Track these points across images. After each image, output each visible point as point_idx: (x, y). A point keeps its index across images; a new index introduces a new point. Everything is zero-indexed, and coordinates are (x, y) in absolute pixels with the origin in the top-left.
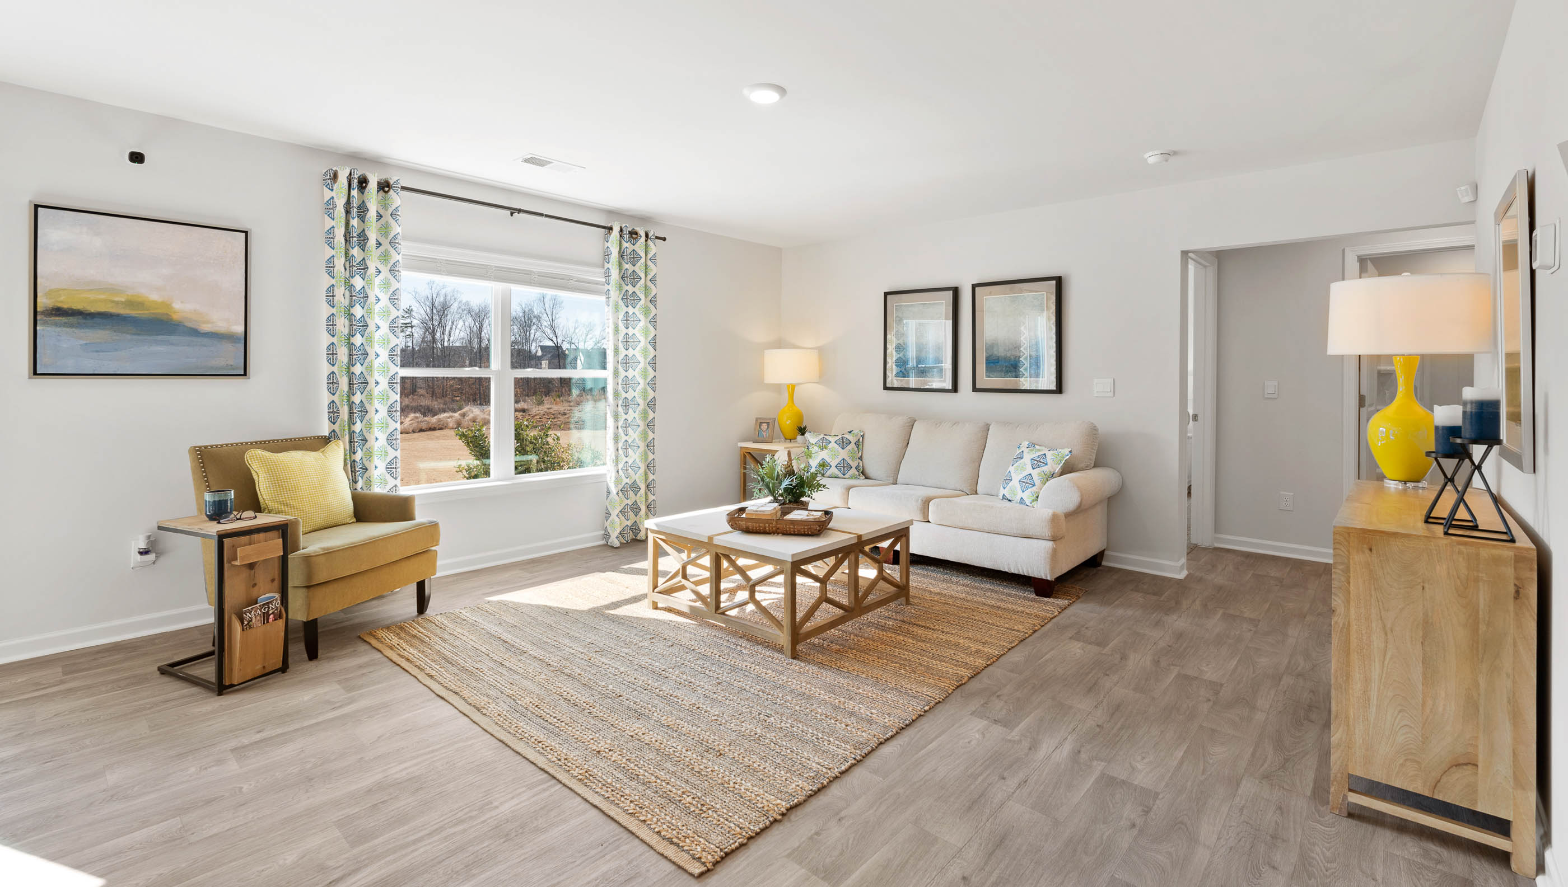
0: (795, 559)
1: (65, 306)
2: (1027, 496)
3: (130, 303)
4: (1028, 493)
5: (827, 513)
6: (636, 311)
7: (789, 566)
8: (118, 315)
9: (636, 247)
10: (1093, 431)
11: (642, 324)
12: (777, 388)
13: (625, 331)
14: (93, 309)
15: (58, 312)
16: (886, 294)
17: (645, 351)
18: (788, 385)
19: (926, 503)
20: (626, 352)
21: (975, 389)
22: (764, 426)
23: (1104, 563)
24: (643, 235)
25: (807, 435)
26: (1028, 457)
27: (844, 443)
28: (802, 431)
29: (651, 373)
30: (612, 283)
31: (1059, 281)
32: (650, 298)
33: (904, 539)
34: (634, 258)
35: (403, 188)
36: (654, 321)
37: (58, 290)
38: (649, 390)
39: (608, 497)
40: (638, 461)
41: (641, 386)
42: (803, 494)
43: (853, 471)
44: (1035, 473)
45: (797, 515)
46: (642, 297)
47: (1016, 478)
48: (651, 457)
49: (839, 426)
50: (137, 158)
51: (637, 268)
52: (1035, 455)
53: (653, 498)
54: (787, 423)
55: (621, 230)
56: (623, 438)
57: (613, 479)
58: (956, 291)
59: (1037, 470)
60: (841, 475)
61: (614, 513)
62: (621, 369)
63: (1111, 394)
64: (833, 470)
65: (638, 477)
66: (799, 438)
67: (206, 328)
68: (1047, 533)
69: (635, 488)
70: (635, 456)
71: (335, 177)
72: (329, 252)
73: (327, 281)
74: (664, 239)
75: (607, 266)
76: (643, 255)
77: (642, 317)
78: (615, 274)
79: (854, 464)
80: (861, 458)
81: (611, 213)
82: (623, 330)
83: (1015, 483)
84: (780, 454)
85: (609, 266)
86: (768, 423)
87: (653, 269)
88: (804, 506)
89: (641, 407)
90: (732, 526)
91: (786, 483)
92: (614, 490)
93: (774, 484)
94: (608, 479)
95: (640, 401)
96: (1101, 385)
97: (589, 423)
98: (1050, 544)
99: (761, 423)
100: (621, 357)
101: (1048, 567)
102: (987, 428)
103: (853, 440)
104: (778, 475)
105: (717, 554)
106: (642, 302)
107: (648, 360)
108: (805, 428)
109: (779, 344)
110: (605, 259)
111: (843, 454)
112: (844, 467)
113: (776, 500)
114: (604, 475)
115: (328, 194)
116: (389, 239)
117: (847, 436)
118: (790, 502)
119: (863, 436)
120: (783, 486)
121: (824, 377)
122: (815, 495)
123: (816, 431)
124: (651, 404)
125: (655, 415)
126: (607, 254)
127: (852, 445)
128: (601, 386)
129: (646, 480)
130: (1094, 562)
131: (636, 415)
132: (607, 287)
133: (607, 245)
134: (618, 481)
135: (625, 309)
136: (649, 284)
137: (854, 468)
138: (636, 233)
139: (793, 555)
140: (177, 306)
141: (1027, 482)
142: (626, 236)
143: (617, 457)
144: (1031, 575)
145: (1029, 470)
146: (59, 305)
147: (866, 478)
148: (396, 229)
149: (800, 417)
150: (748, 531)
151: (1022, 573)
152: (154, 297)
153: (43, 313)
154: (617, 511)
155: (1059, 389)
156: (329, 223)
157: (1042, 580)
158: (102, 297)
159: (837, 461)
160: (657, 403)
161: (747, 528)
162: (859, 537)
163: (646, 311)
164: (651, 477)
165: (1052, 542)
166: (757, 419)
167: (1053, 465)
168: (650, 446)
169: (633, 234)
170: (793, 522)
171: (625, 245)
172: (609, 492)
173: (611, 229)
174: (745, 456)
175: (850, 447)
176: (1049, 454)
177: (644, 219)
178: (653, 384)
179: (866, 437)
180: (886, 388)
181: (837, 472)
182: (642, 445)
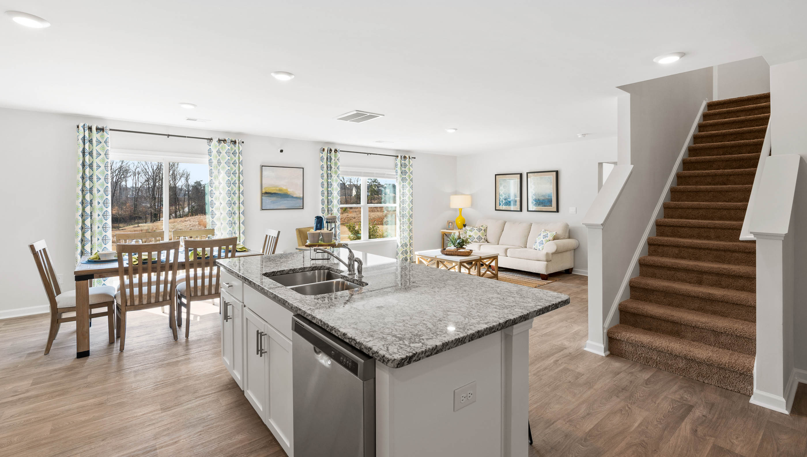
0: (461, 261)
1: (267, 191)
2: (541, 248)
3: (280, 190)
4: (541, 246)
5: (471, 250)
6: (406, 184)
7: (459, 263)
8: (277, 193)
9: (406, 162)
10: (567, 226)
11: (408, 188)
12: (455, 210)
13: (403, 191)
14: (273, 192)
15: (266, 193)
16: (496, 175)
17: (409, 198)
18: (459, 209)
19: (506, 250)
20: (403, 198)
21: (528, 211)
22: (451, 224)
23: (573, 273)
24: (408, 158)
25: (466, 227)
26: (542, 235)
27: (480, 230)
28: (465, 226)
29: (411, 205)
30: (398, 175)
31: (557, 172)
32: (410, 179)
33: (496, 260)
34: (405, 165)
35: (340, 151)
36: (412, 187)
37: (266, 187)
38: (411, 211)
39: (397, 247)
40: (407, 235)
41: (408, 210)
42: (464, 245)
43: (483, 240)
44: (543, 240)
45: (461, 250)
46: (408, 179)
47: (538, 241)
48: (411, 234)
49: (478, 224)
50: (282, 151)
51: (406, 169)
52: (545, 234)
53: (412, 248)
54: (459, 223)
55: (401, 157)
56: (402, 228)
57: (399, 241)
58: (521, 175)
59: (545, 239)
60: (478, 241)
61: (400, 253)
62: (401, 204)
63: (575, 213)
64: (476, 240)
65: (407, 241)
66: (464, 228)
67: (295, 196)
68: (544, 259)
69: (406, 245)
70: (406, 234)
71: (324, 150)
72: (322, 172)
73: (321, 180)
74: (415, 158)
75: (396, 169)
76: (408, 165)
77: (408, 186)
78: (399, 172)
79: (483, 238)
80: (486, 235)
81: (397, 151)
82: (402, 191)
83: (537, 243)
84: (456, 233)
85: (397, 169)
86: (452, 223)
87: (411, 169)
88: (464, 248)
89: (408, 217)
90: (442, 253)
91: (458, 241)
92: (400, 245)
93: (454, 241)
94: (398, 242)
95: (408, 215)
96: (572, 210)
97: (390, 223)
98: (546, 263)
99: (449, 223)
100: (401, 200)
101: (545, 270)
102: (531, 225)
103: (483, 229)
104: (456, 239)
105: (438, 261)
106: (408, 181)
107: (410, 201)
108: (466, 224)
109: (456, 193)
110: (395, 167)
111: (479, 234)
112: (479, 238)
113: (455, 246)
114: (396, 240)
115: (321, 155)
116: (337, 167)
117: (481, 228)
118: (460, 247)
119: (487, 228)
120: (457, 242)
121: (473, 205)
122: (467, 245)
123: (470, 226)
124: (411, 216)
125: (413, 220)
126: (396, 165)
127: (483, 231)
128: (394, 209)
129: (410, 242)
130: (568, 272)
131: (406, 220)
132: (396, 176)
133: (396, 162)
134: (401, 242)
135: (403, 184)
136: (410, 174)
137: (483, 239)
138: (406, 157)
139: (460, 260)
140: (289, 190)
141: (541, 243)
142: (403, 159)
143: (401, 234)
144: (540, 273)
145: (542, 239)
146: (266, 191)
147: (488, 243)
148: (339, 164)
149: (464, 221)
150: (447, 255)
151: (537, 272)
152: (284, 188)
153: (263, 194)
154: (401, 253)
155: (558, 211)
156: (322, 163)
157: (543, 274)
158: (274, 189)
159: (477, 236)
160: (413, 215)
161: (447, 254)
162: (481, 257)
163: (409, 184)
164: (411, 241)
165: (546, 262)
166: (448, 221)
167: (550, 237)
168: (411, 230)
169: (405, 157)
170: (460, 252)
171: (402, 162)
172: (398, 246)
173: (398, 156)
174: (443, 235)
175: (482, 231)
176: (549, 234)
177: (408, 152)
178: (411, 209)
179: (488, 228)
180: (496, 210)
181: (477, 240)
182: (408, 230)
